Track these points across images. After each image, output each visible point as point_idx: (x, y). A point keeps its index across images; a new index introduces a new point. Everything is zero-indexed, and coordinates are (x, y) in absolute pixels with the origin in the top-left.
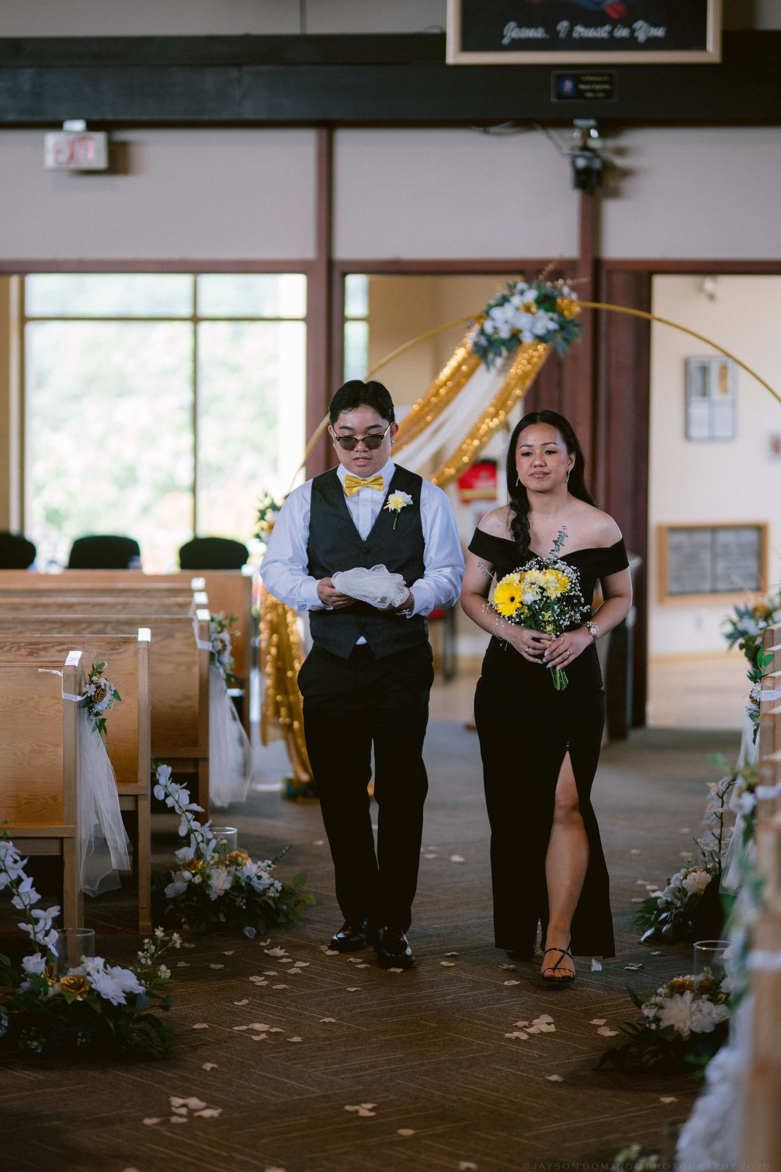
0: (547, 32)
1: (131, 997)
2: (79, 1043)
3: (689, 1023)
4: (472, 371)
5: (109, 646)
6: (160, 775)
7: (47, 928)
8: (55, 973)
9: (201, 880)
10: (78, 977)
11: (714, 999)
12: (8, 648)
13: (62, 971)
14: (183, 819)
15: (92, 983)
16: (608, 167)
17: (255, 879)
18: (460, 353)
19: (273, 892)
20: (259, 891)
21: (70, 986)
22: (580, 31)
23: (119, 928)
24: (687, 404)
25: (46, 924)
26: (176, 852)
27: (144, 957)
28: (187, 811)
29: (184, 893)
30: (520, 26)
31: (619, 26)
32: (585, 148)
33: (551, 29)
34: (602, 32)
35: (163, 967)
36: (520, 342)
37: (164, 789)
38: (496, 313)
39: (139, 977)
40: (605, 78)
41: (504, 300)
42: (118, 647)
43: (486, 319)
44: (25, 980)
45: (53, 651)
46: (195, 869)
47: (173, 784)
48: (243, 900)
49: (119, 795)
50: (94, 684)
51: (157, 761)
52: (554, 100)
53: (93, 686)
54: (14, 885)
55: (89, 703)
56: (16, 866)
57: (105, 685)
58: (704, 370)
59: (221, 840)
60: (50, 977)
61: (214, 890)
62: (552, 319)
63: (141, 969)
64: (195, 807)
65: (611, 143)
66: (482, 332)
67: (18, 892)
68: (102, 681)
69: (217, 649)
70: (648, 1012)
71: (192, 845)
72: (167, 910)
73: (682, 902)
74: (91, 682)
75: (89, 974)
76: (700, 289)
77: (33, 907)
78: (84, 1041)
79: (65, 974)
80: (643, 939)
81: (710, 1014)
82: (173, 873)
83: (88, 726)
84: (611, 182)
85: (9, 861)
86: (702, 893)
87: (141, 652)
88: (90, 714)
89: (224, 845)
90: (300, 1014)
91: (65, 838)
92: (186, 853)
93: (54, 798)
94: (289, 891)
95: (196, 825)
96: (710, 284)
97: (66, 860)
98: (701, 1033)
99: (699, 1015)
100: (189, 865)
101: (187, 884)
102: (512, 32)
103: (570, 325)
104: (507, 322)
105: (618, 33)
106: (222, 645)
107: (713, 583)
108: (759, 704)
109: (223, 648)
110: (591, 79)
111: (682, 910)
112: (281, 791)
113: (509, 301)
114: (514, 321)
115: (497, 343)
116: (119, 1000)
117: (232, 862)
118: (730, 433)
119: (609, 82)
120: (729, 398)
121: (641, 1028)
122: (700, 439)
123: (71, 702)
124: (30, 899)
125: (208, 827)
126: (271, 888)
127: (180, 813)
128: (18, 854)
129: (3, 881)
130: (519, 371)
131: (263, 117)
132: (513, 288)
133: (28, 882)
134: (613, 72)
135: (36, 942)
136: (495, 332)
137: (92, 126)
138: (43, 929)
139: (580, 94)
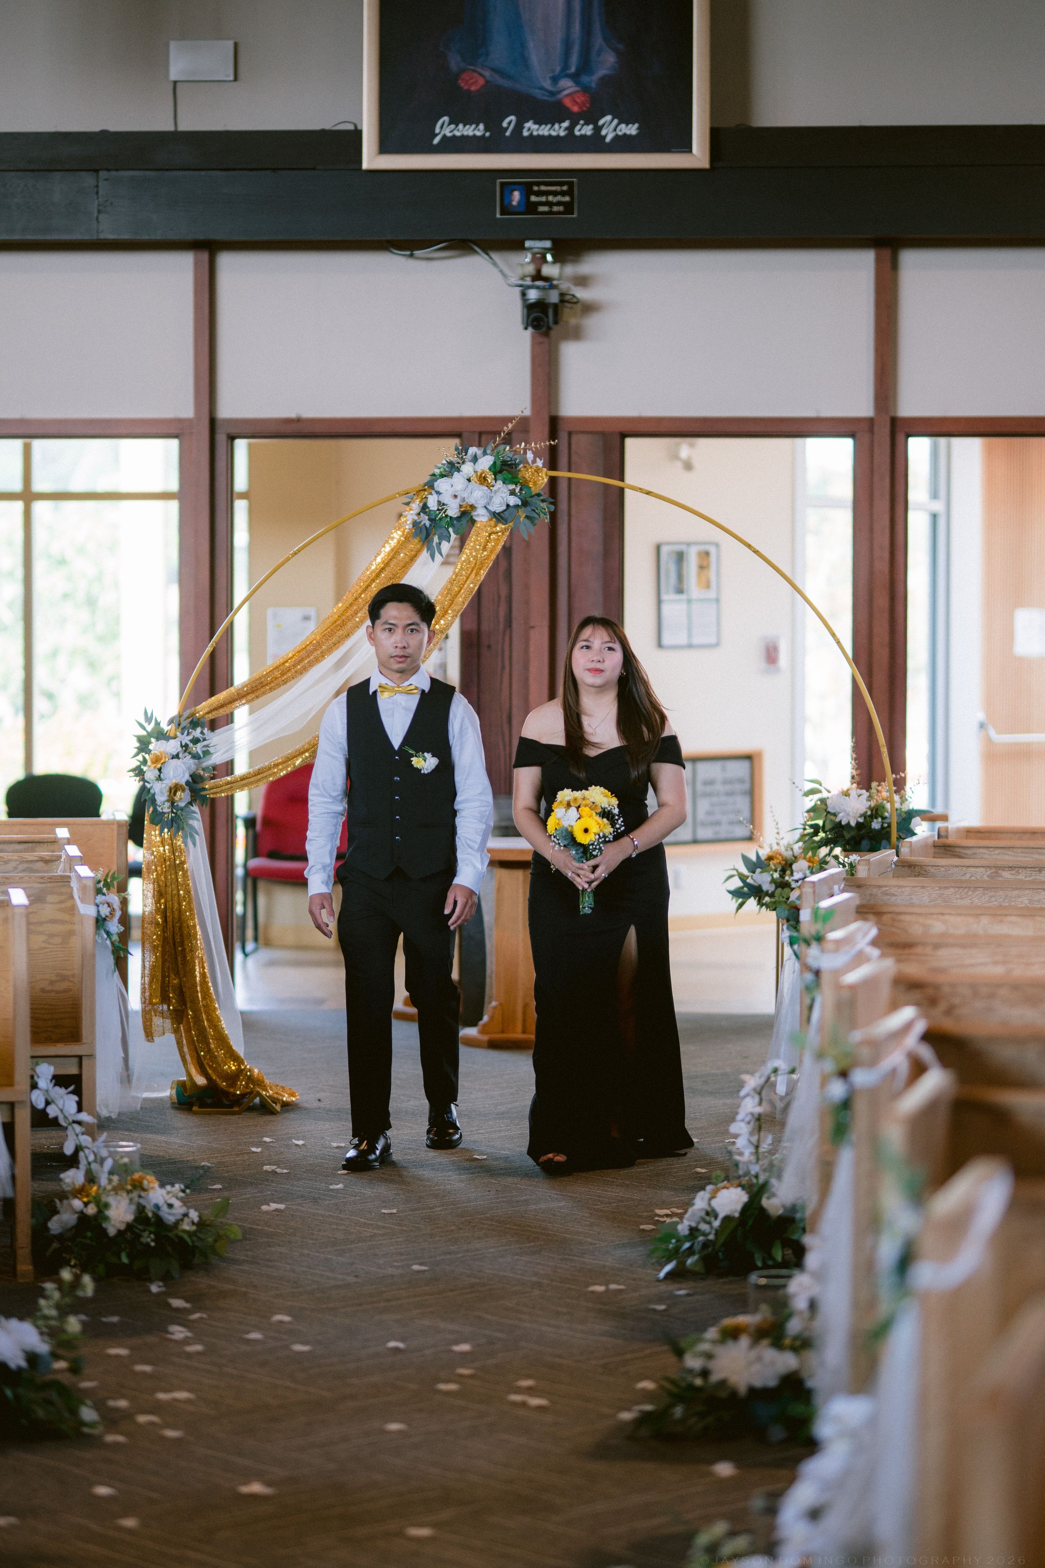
0: (488, 129)
1: (32, 1358)
3: (746, 1375)
4: (413, 559)
6: (38, 1077)
9: (95, 1210)
11: (778, 1344)
14: (70, 1132)
16: (566, 300)
17: (165, 1208)
18: (397, 536)
19: (188, 1224)
20: (170, 1223)
22: (531, 128)
24: (659, 602)
26: (62, 1176)
27: (48, 1306)
28: (74, 1122)
29: (73, 1227)
30: (454, 121)
32: (538, 276)
33: (494, 125)
34: (559, 130)
35: (72, 1319)
36: (473, 522)
37: (44, 1095)
38: (442, 485)
39: (43, 1332)
40: (565, 188)
41: (452, 468)
43: (431, 494)
46: (87, 1196)
47: (57, 1088)
48: (150, 1234)
51: (36, 1058)
52: (498, 216)
58: (680, 557)
59: (120, 1158)
61: (113, 1222)
62: (512, 493)
63: (44, 1321)
64: (84, 1117)
65: (570, 270)
66: (424, 508)
69: (104, 916)
70: (693, 1362)
71: (81, 1166)
72: (50, 1251)
73: (712, 1227)
76: (675, 456)
80: (662, 1275)
81: (773, 1363)
82: (57, 1201)
84: (570, 318)
86: (737, 1215)
87: (16, 917)
89: (125, 1165)
92: (73, 1177)
94: (208, 1222)
95: (85, 1140)
96: (685, 448)
98: (761, 1387)
99: (758, 1366)
100: (79, 1192)
101: (76, 1215)
102: (444, 128)
103: (535, 500)
104: (456, 496)
105: (580, 130)
106: (109, 909)
107: (694, 831)
108: (817, 973)
109: (111, 914)
110: (543, 188)
111: (711, 1237)
112: (171, 1097)
113: (459, 470)
114: (466, 495)
115: (443, 523)
116: (17, 1360)
117: (135, 1187)
118: (713, 640)
119: (570, 193)
120: (712, 594)
121: (683, 1384)
122: (676, 648)
125: (102, 1142)
126: (186, 1219)
127: (66, 1125)
130: (471, 559)
131: (126, 236)
132: (463, 453)
134: (574, 180)
136: (440, 510)
139: (531, 208)
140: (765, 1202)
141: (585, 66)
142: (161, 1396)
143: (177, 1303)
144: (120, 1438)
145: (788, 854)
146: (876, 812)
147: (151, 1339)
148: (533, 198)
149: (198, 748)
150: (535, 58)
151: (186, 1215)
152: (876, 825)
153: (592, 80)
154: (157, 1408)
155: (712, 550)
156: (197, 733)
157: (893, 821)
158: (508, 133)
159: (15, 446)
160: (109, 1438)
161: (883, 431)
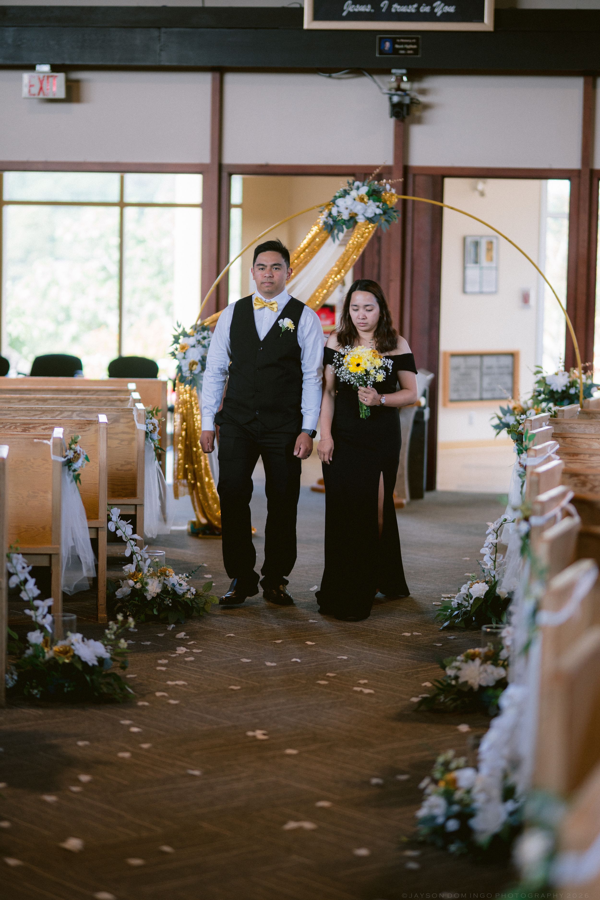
0: (373, 8)
1: (101, 660)
2: (66, 691)
3: (478, 679)
4: (323, 242)
5: (78, 426)
6: (112, 515)
7: (44, 613)
8: (49, 643)
9: (141, 586)
10: (66, 647)
11: (495, 664)
13: (53, 642)
14: (128, 544)
15: (75, 650)
16: (414, 102)
17: (178, 586)
18: (315, 229)
19: (190, 595)
20: (180, 594)
21: (60, 652)
22: (396, 8)
23: (84, 619)
24: (464, 268)
25: (43, 611)
26: (123, 567)
27: (109, 634)
28: (131, 539)
29: (129, 595)
30: (354, 3)
31: (423, 5)
32: (398, 89)
33: (376, 6)
34: (412, 9)
35: (122, 641)
36: (356, 222)
37: (115, 524)
38: (340, 202)
39: (106, 647)
40: (414, 41)
41: (345, 193)
42: (84, 427)
43: (333, 207)
44: (28, 648)
45: (39, 429)
46: (136, 579)
47: (122, 521)
48: (169, 600)
49: (89, 528)
50: (72, 450)
51: (111, 505)
52: (377, 55)
53: (72, 452)
54: (23, 584)
55: (69, 463)
56: (24, 571)
57: (80, 451)
58: (476, 244)
59: (155, 559)
60: (46, 646)
61: (150, 593)
62: (378, 207)
63: (107, 642)
64: (136, 536)
65: (416, 85)
66: (330, 215)
67: (24, 588)
68: (78, 448)
69: (150, 430)
70: (450, 672)
71: (134, 563)
72: (117, 607)
73: (469, 604)
74: (70, 449)
75: (72, 644)
76: (475, 189)
77: (35, 599)
78: (69, 688)
79: (56, 645)
80: (442, 628)
81: (492, 673)
82: (121, 581)
83: (68, 479)
84: (416, 113)
86: (483, 597)
87: (101, 429)
88: (69, 470)
89: (157, 562)
90: (213, 674)
91: (53, 554)
92: (130, 568)
93: (44, 528)
94: (201, 594)
95: (136, 549)
96: (481, 184)
97: (54, 569)
98: (486, 686)
99: (485, 675)
100: (132, 576)
101: (131, 589)
102: (349, 7)
103: (391, 211)
104: (347, 208)
105: (423, 9)
106: (153, 427)
107: (481, 394)
108: (525, 468)
109: (154, 429)
110: (402, 40)
111: (469, 609)
112: (188, 530)
113: (349, 194)
114: (352, 208)
115: (340, 223)
116: (92, 661)
117: (162, 574)
118: (493, 289)
119: (417, 43)
120: (494, 265)
121: (445, 684)
122: (473, 293)
123: (57, 461)
124: (33, 593)
125: (145, 550)
126: (189, 592)
127: (126, 541)
128: (26, 563)
129: (14, 581)
130: (355, 242)
131: (175, 64)
132: (352, 185)
133: (32, 582)
134: (419, 36)
135: (37, 623)
136: (338, 216)
137: (55, 68)
138: (42, 614)
139: (395, 51)
140: (498, 591)
142: (169, 683)
143: (181, 636)
144: (146, 704)
145: (525, 406)
146: (572, 384)
147: (168, 654)
148: (397, 46)
149: (205, 342)
151: (189, 590)
152: (572, 391)
154: (166, 689)
155: (494, 241)
156: (205, 334)
157: (582, 389)
158: (384, 10)
159: (116, 177)
160: (140, 703)
161: (586, 177)
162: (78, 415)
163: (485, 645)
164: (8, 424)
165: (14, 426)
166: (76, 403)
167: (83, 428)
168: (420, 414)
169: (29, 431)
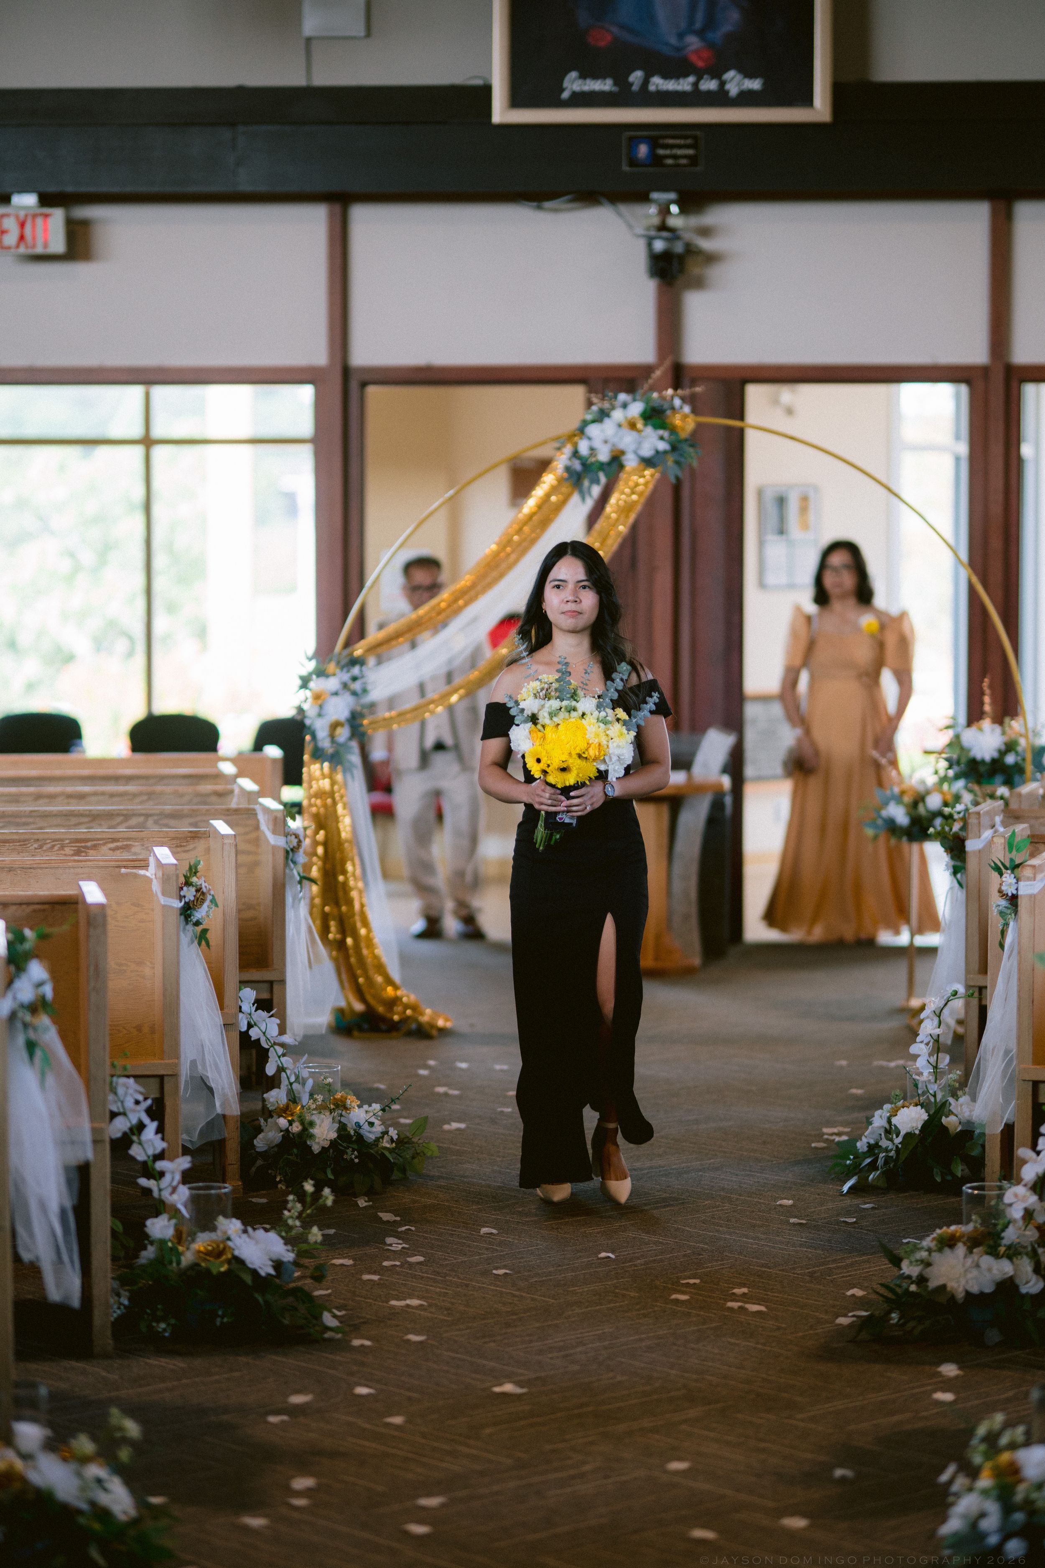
0: (616, 84)
1: (278, 1265)
2: (218, 1324)
3: (963, 1282)
4: (563, 502)
5: (174, 842)
6: (244, 1001)
7: (175, 1183)
8: (184, 1238)
9: (300, 1128)
10: (215, 1243)
11: (993, 1252)
12: (49, 846)
13: (190, 1236)
14: (271, 1053)
15: (233, 1249)
16: (691, 250)
17: (366, 1127)
18: (550, 480)
19: (387, 1142)
20: (370, 1141)
21: (208, 1253)
22: (658, 83)
24: (761, 544)
25: (173, 1179)
26: (266, 1095)
27: (291, 1217)
28: (275, 1044)
29: (277, 1145)
30: (583, 76)
31: (705, 76)
32: (663, 227)
33: (621, 80)
34: (685, 85)
35: (315, 1229)
36: (621, 467)
37: (248, 1018)
38: (593, 430)
39: (287, 1241)
40: (689, 141)
41: (603, 415)
42: (185, 844)
43: (581, 439)
44: (147, 1248)
45: (105, 849)
46: (292, 1115)
47: (260, 1011)
48: (353, 1151)
49: (224, 1025)
50: (193, 886)
51: (243, 983)
52: (626, 168)
53: (192, 889)
54: (136, 1132)
55: (187, 911)
56: (138, 1108)
57: (204, 887)
58: (781, 501)
59: (325, 1078)
60: (181, 1243)
61: (317, 1140)
62: (662, 438)
63: (288, 1232)
64: (285, 1039)
65: (694, 221)
66: (576, 454)
67: (139, 1139)
68: (201, 883)
69: (292, 847)
70: (908, 1268)
71: (282, 1086)
72: (255, 1167)
73: (893, 1144)
74: (188, 883)
75: (229, 1239)
76: (776, 402)
77: (158, 1157)
78: (225, 1320)
79: (197, 1240)
80: (846, 1188)
81: (990, 1270)
82: (262, 1121)
83: (185, 938)
84: (694, 269)
85: (129, 1103)
86: (917, 1132)
87: (226, 847)
88: (187, 922)
89: (329, 1084)
90: (467, 1286)
91: (167, 1075)
92: (276, 1097)
93: (139, 1029)
94: (405, 1140)
95: (287, 1061)
96: (786, 395)
97: (168, 1103)
98: (978, 1293)
99: (975, 1273)
100: (284, 1111)
101: (281, 1134)
102: (573, 83)
103: (683, 445)
104: (606, 442)
105: (705, 85)
106: (296, 840)
108: (1012, 899)
109: (297, 844)
110: (671, 141)
111: (894, 1153)
112: (329, 1023)
113: (608, 416)
114: (615, 440)
115: (594, 468)
116: (266, 1269)
117: (337, 1106)
119: (693, 146)
120: (811, 535)
121: (899, 1290)
122: (778, 588)
123: (171, 907)
124: (155, 1148)
125: (303, 1064)
126: (386, 1136)
127: (268, 1047)
128: (141, 1093)
129: (120, 1126)
130: (620, 502)
131: (262, 188)
132: (613, 400)
133: (151, 1127)
134: (698, 133)
135: (162, 1202)
136: (591, 454)
137: (47, 200)
138: (170, 1185)
139: (657, 161)
140: (944, 1120)
141: (711, 23)
142: (393, 1303)
143: (386, 1216)
144: (367, 1343)
145: (921, 789)
146: (1010, 747)
147: (370, 1250)
148: (661, 152)
149: (357, 686)
150: (661, 14)
151: (386, 1133)
152: (1010, 759)
153: (717, 36)
154: (393, 1315)
155: (811, 494)
156: (356, 670)
157: (1029, 757)
158: (635, 88)
159: (136, 392)
160: (356, 1342)
161: (998, 379)
162: (156, 822)
163: (969, 1220)
164: (48, 841)
165: (59, 846)
166: (137, 800)
167: (184, 846)
168: (717, 805)
169: (86, 852)
